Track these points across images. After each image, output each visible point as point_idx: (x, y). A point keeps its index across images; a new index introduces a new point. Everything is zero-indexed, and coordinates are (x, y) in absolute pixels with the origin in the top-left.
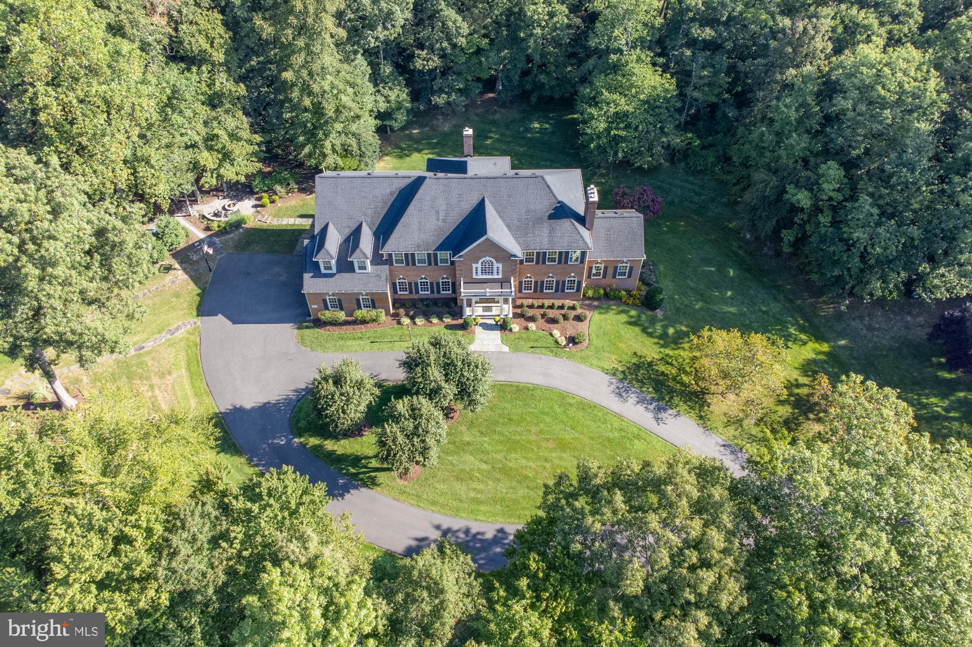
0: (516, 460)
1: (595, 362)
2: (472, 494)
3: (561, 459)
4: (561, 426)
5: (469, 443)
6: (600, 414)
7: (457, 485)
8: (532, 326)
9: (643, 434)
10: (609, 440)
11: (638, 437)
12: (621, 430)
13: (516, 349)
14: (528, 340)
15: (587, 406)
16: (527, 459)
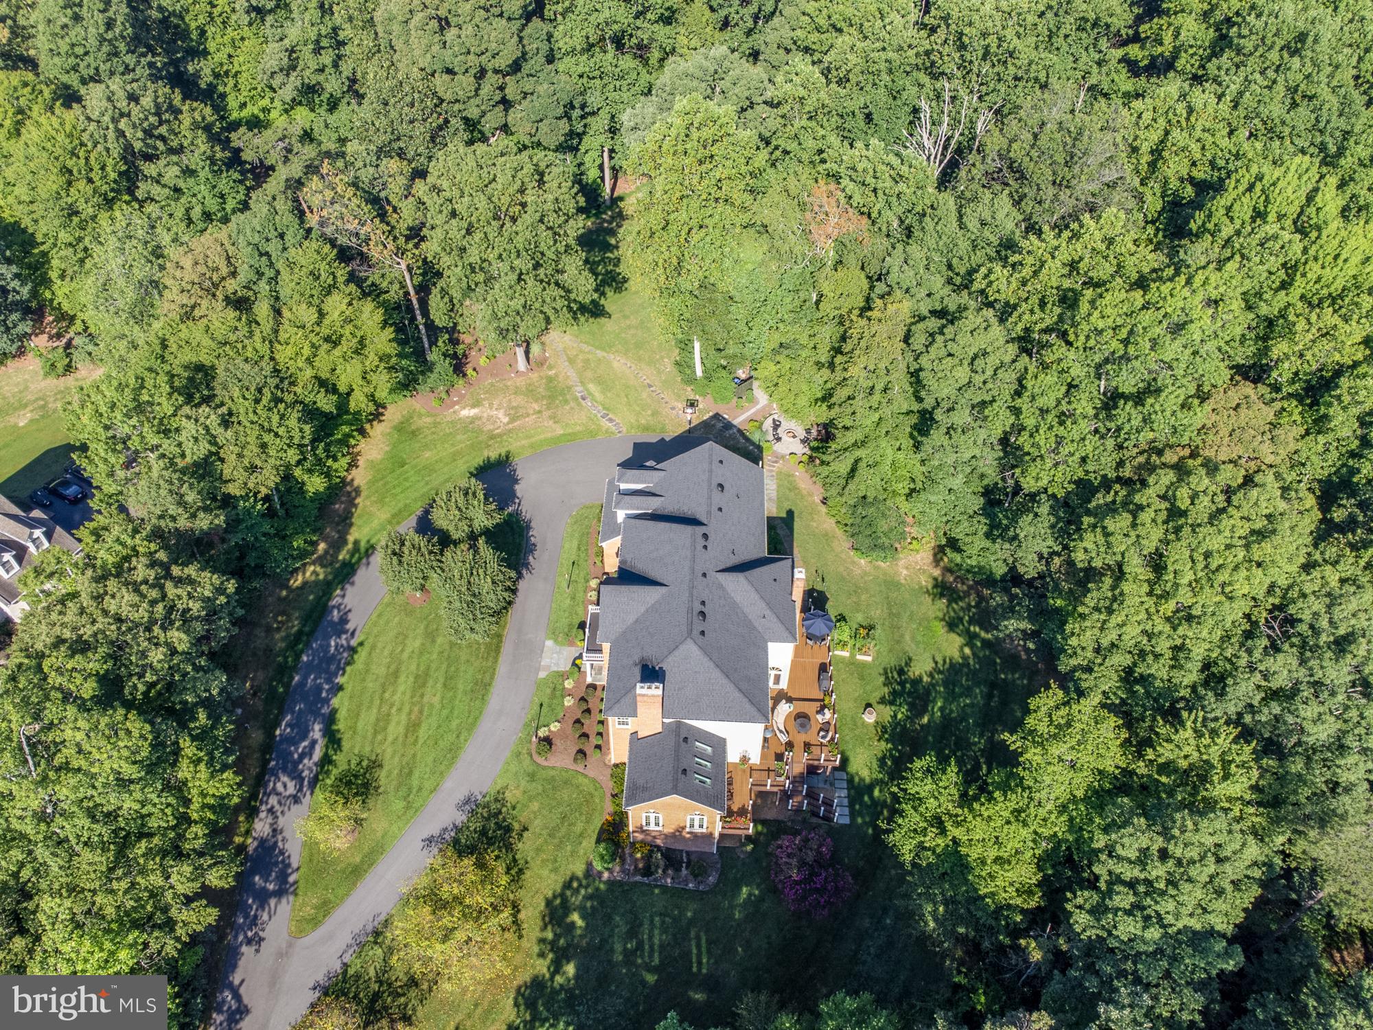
0: (404, 684)
1: (513, 767)
2: (380, 645)
3: (398, 723)
4: (435, 725)
5: (434, 641)
6: (443, 767)
7: (392, 634)
8: (568, 702)
9: (412, 812)
10: (410, 773)
11: (407, 808)
12: (420, 789)
13: (539, 685)
14: (553, 696)
15: (453, 752)
16: (404, 693)
